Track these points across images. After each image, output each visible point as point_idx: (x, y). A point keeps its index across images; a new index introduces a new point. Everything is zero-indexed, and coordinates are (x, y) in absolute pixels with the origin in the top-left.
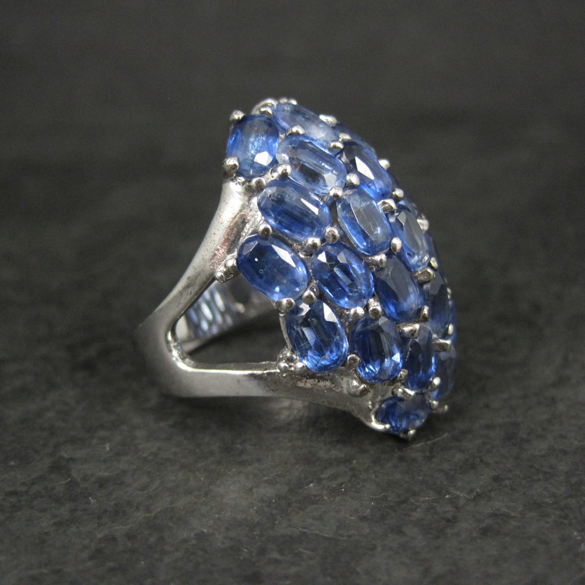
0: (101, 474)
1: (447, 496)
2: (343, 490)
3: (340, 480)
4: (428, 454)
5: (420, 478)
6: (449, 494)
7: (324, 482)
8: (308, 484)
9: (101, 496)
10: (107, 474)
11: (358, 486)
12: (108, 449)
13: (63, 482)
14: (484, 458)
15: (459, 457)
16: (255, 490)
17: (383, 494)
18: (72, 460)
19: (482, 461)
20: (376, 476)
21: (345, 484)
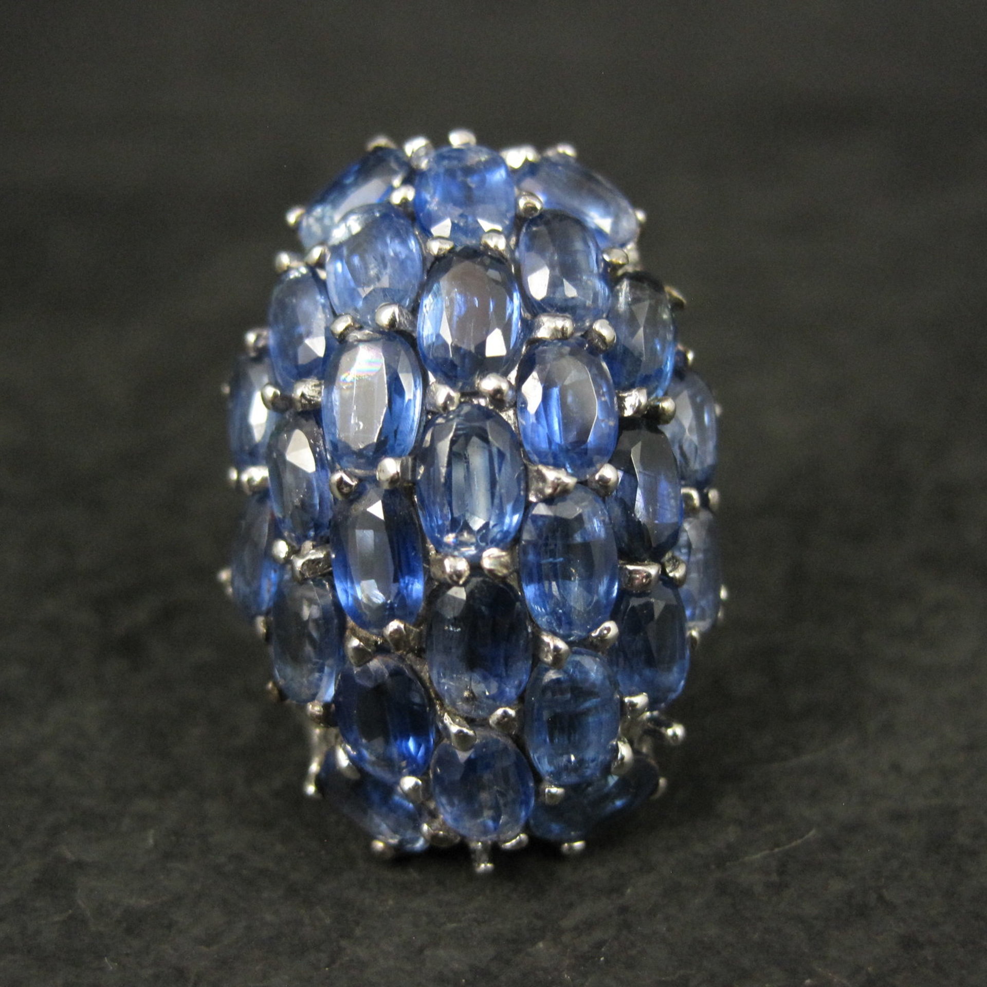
0: (132, 901)
1: (808, 981)
2: (602, 959)
3: (598, 935)
4: (774, 878)
5: (756, 936)
6: (810, 976)
7: (566, 938)
8: (534, 942)
9: (127, 955)
10: (144, 903)
11: (633, 952)
12: (151, 841)
13: (57, 918)
14: (885, 893)
15: (837, 886)
16: (427, 952)
17: (682, 972)
18: (80, 865)
19: (881, 898)
20: (670, 929)
21: (608, 944)
